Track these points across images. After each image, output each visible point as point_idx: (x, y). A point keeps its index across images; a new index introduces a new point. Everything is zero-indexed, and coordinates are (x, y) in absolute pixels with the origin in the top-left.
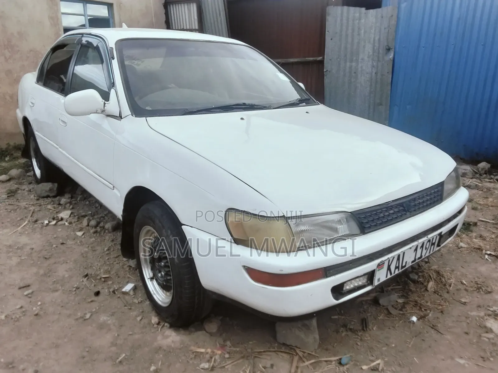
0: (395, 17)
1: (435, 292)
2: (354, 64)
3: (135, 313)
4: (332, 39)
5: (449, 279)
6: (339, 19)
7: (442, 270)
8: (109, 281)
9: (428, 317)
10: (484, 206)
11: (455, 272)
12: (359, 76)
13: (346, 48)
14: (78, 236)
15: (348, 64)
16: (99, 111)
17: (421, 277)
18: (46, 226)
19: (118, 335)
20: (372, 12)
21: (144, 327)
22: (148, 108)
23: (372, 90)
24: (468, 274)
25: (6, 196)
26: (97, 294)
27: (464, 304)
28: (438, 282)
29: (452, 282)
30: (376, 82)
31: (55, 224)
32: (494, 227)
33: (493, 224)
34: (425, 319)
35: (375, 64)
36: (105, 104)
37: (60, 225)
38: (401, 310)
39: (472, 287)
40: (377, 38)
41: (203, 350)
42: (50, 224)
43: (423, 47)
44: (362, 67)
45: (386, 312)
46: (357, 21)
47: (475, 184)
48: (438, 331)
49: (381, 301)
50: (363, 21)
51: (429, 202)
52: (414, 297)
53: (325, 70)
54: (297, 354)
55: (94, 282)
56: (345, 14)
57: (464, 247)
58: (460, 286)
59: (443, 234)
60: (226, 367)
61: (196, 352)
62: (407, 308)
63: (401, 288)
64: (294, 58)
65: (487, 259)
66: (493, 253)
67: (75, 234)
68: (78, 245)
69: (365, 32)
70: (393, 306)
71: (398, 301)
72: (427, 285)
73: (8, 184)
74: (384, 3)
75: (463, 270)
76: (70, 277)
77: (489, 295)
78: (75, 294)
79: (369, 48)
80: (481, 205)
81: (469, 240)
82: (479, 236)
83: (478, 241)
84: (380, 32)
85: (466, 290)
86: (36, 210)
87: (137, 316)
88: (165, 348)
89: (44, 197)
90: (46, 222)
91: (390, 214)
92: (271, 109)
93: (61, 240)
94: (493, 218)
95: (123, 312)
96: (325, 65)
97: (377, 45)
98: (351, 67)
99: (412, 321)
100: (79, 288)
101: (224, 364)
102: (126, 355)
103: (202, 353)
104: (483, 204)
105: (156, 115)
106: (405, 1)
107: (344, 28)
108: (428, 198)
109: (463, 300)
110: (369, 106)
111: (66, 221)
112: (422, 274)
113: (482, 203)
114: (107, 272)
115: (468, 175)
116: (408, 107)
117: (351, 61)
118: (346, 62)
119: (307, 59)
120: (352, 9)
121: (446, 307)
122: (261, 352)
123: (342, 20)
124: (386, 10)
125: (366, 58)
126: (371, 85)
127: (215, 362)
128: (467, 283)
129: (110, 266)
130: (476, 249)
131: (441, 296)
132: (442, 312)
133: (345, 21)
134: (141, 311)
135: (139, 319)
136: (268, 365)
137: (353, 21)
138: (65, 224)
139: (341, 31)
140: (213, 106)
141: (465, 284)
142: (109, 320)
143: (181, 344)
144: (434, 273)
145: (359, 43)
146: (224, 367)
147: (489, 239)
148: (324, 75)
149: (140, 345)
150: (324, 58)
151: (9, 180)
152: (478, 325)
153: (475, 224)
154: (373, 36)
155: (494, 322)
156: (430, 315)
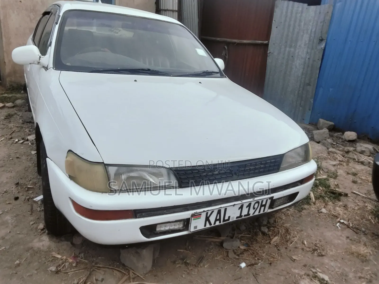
0: (330, 14)
1: (276, 246)
2: (292, 49)
3: (32, 218)
4: (277, 27)
5: (293, 237)
6: (284, 11)
7: (291, 228)
8: (30, 191)
9: (257, 265)
10: (364, 181)
11: (303, 232)
12: (295, 59)
13: (287, 35)
14: (32, 154)
15: (288, 49)
16: (36, 63)
17: (271, 231)
18: (15, 143)
19: (10, 232)
20: (313, 7)
21: (32, 230)
22: (68, 64)
23: (304, 72)
24: (313, 236)
25: (4, 118)
26: (16, 199)
27: (293, 261)
28: (283, 238)
29: (295, 240)
30: (308, 66)
31: (22, 143)
32: (362, 200)
33: (363, 197)
34: (253, 266)
35: (309, 51)
36: (40, 57)
37: (25, 144)
38: (238, 255)
39: (309, 248)
40: (313, 30)
41: (59, 256)
42: (19, 142)
43: (350, 41)
44: (298, 52)
45: (225, 254)
46: (300, 15)
47: (368, 161)
48: (257, 280)
49: (225, 245)
50: (304, 15)
51: (261, 170)
52: (256, 247)
53: (268, 52)
54: (129, 274)
55: (20, 189)
56: (290, 8)
57: (324, 213)
58: (300, 246)
59: (274, 198)
60: (69, 273)
61: (54, 257)
62: (245, 254)
63: (250, 237)
64: (247, 40)
65: (337, 227)
66: (345, 222)
67: (31, 152)
68: (28, 161)
69: (305, 24)
70: (233, 251)
71: (240, 248)
72: (273, 238)
73: (12, 110)
74: (322, 2)
75: (310, 232)
76: (7, 183)
77: (321, 258)
78: (2, 196)
79: (306, 38)
80: (362, 180)
81: (332, 208)
82: (344, 206)
83: (340, 210)
84: (317, 25)
85: (303, 249)
86: (16, 130)
87: (31, 221)
88: (35, 249)
89: (27, 122)
90: (17, 140)
91: (213, 174)
92: (171, 76)
93: (18, 155)
94: (366, 193)
95: (25, 216)
96: (269, 47)
97: (313, 35)
98: (289, 52)
99: (240, 266)
100: (7, 192)
101: (70, 270)
102: (5, 248)
103: (58, 258)
104: (364, 180)
105: (71, 70)
106: (340, 1)
107: (288, 19)
108: (262, 166)
109: (294, 258)
110: (300, 86)
111: (30, 142)
112: (273, 228)
113: (363, 178)
114: (33, 184)
115: (366, 153)
116: (331, 89)
117: (291, 47)
118: (286, 47)
119: (256, 42)
120: (296, 4)
121: (277, 260)
122: (100, 267)
123: (287, 12)
124: (323, 8)
125: (303, 46)
126: (304, 68)
127: (63, 267)
128: (307, 244)
129: (39, 179)
130: (334, 216)
131: (278, 250)
132: (271, 264)
133: (289, 14)
134: (37, 217)
135: (31, 223)
136: (100, 279)
137: (296, 13)
138: (29, 144)
139: (285, 21)
140: (119, 68)
141: (305, 244)
142: (10, 220)
143: (47, 249)
144: (283, 230)
145: (298, 33)
146: (67, 273)
147: (351, 210)
148: (267, 55)
149: (19, 243)
150: (269, 42)
151: (13, 107)
152: (294, 281)
153: (346, 195)
154: (311, 28)
155: (309, 282)
156: (259, 264)
